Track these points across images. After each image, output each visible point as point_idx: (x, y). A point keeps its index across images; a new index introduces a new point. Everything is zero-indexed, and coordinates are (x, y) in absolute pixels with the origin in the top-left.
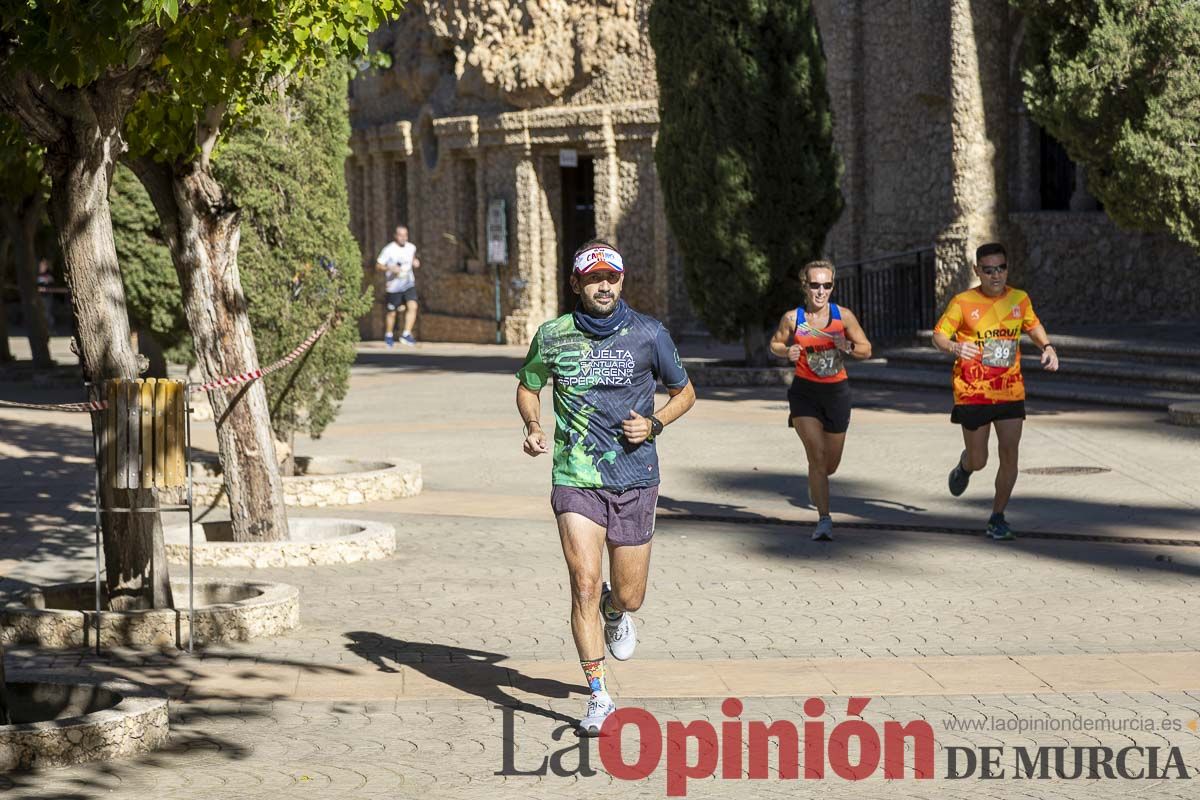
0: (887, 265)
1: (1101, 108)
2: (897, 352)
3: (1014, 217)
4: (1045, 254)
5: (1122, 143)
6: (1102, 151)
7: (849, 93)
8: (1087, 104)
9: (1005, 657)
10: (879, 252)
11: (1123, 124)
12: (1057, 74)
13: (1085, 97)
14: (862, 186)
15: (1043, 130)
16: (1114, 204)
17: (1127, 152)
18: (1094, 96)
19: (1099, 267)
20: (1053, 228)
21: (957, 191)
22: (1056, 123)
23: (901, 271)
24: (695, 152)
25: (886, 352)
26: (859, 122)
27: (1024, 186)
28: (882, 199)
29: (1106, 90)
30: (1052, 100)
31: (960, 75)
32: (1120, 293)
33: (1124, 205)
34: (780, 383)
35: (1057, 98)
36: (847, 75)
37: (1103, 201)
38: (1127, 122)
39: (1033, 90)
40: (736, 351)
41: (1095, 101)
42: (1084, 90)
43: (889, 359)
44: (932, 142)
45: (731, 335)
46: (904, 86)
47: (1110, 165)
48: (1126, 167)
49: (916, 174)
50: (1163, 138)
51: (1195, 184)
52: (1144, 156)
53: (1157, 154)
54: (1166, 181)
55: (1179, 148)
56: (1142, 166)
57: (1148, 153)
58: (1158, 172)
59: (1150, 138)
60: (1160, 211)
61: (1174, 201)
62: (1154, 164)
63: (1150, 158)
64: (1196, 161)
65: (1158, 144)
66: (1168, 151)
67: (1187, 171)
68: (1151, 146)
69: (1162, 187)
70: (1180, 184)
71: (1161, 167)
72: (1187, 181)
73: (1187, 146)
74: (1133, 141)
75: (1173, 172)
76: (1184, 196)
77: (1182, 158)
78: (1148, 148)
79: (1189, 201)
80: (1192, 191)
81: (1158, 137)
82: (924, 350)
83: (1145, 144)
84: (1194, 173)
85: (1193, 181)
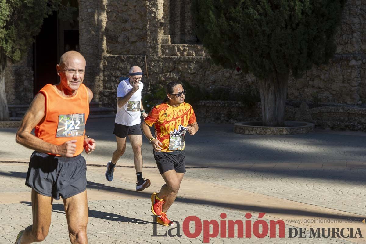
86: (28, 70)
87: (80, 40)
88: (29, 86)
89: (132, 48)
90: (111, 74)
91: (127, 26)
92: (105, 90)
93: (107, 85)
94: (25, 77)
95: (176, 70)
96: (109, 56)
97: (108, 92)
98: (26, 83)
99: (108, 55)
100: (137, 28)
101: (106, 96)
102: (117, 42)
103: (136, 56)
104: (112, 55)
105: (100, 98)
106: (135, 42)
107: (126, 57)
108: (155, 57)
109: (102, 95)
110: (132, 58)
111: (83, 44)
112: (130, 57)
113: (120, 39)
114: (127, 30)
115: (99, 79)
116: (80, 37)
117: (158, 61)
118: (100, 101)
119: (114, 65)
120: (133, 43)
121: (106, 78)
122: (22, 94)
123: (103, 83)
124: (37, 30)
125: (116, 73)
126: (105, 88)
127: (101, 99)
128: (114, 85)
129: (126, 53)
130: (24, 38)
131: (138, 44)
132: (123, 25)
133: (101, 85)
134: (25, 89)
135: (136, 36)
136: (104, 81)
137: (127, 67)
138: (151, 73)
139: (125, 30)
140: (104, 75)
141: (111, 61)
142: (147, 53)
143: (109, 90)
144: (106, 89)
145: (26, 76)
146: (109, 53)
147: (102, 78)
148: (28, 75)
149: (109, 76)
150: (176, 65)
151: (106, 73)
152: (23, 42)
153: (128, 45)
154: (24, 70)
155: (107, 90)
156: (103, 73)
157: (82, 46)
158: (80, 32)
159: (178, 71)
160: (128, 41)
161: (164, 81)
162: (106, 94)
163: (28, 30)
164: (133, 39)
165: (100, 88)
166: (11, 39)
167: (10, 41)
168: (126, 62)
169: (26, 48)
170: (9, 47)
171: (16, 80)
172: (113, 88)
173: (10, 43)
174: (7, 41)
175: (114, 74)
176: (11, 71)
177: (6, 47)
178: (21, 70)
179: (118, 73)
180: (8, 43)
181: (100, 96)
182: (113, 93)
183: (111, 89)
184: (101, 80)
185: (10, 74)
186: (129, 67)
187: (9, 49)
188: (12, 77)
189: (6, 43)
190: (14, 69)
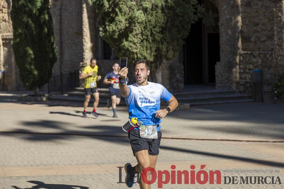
0: (68, 72)
1: (118, 36)
2: (70, 93)
4: (105, 70)
5: (123, 44)
6: (118, 46)
7: (58, 31)
8: (115, 35)
9: (97, 165)
10: (66, 69)
11: (123, 39)
12: (107, 28)
13: (114, 33)
14: (62, 54)
15: (104, 41)
17: (124, 46)
18: (116, 33)
20: (107, 64)
21: (84, 55)
22: (107, 39)
23: (71, 74)
24: (22, 45)
25: (68, 93)
26: (61, 38)
27: (100, 54)
28: (66, 57)
29: (119, 31)
30: (106, 34)
31: (85, 28)
34: (42, 100)
35: (108, 33)
36: (58, 27)
38: (124, 39)
39: (102, 31)
40: (32, 93)
41: (117, 34)
42: (114, 31)
44: (78, 43)
45: (31, 89)
46: (71, 30)
47: (120, 49)
48: (124, 50)
49: (75, 51)
50: (132, 43)
51: (140, 54)
52: (128, 47)
53: (131, 47)
54: (133, 53)
55: (136, 45)
56: (128, 49)
57: (129, 46)
58: (131, 51)
59: (129, 43)
60: (132, 60)
61: (135, 57)
62: (130, 49)
63: (130, 47)
64: (140, 48)
65: (131, 44)
66: (134, 46)
67: (138, 51)
68: (130, 45)
69: (132, 54)
70: (136, 54)
71: (132, 50)
72: (138, 53)
73: (138, 45)
74: (126, 44)
75: (135, 51)
76: (137, 56)
77: (137, 48)
78: (129, 45)
79: (139, 57)
80: (139, 55)
81: (131, 43)
82: (77, 92)
83: (128, 44)
84: (139, 51)
85: (139, 53)
86: (179, 65)
87: (220, 41)
88: (181, 78)
89: (262, 46)
90: (246, 67)
91: (258, 28)
92: (241, 80)
93: (242, 76)
94: (177, 71)
96: (244, 53)
97: (243, 81)
98: (178, 76)
99: (243, 52)
100: (266, 30)
101: (242, 85)
102: (250, 41)
103: (266, 52)
104: (246, 52)
105: (236, 87)
106: (265, 41)
107: (257, 53)
108: (281, 53)
109: (239, 84)
110: (262, 54)
111: (223, 44)
113: (253, 39)
114: (258, 31)
115: (236, 71)
116: (220, 38)
118: (237, 89)
119: (247, 60)
120: (263, 42)
121: (242, 71)
122: (175, 84)
123: (239, 74)
124: (186, 34)
125: (249, 66)
126: (241, 78)
127: (238, 87)
128: (248, 76)
129: (257, 50)
130: (176, 40)
131: (267, 42)
132: (255, 28)
133: (238, 76)
134: (178, 81)
135: (266, 36)
137: (258, 61)
138: (278, 66)
139: (256, 31)
140: (240, 68)
141: (245, 56)
142: (275, 50)
143: (244, 80)
145: (178, 70)
147: (238, 71)
148: (179, 69)
149: (244, 69)
151: (241, 66)
152: (175, 43)
153: (259, 44)
154: (176, 65)
155: (243, 80)
156: (240, 67)
157: (222, 46)
158: (220, 35)
160: (259, 40)
162: (242, 83)
163: (179, 34)
164: (263, 39)
165: (237, 79)
166: (166, 42)
167: (165, 43)
168: (258, 58)
169: (177, 48)
170: (164, 47)
171: (170, 73)
172: (247, 78)
173: (165, 44)
174: (162, 43)
175: (248, 67)
176: (166, 67)
177: (162, 48)
178: (174, 65)
179: (251, 66)
180: (163, 45)
181: (237, 85)
182: (247, 83)
183: (245, 79)
184: (238, 72)
185: (166, 69)
186: (260, 61)
187: (164, 49)
188: (167, 72)
189: (162, 45)
190: (168, 65)
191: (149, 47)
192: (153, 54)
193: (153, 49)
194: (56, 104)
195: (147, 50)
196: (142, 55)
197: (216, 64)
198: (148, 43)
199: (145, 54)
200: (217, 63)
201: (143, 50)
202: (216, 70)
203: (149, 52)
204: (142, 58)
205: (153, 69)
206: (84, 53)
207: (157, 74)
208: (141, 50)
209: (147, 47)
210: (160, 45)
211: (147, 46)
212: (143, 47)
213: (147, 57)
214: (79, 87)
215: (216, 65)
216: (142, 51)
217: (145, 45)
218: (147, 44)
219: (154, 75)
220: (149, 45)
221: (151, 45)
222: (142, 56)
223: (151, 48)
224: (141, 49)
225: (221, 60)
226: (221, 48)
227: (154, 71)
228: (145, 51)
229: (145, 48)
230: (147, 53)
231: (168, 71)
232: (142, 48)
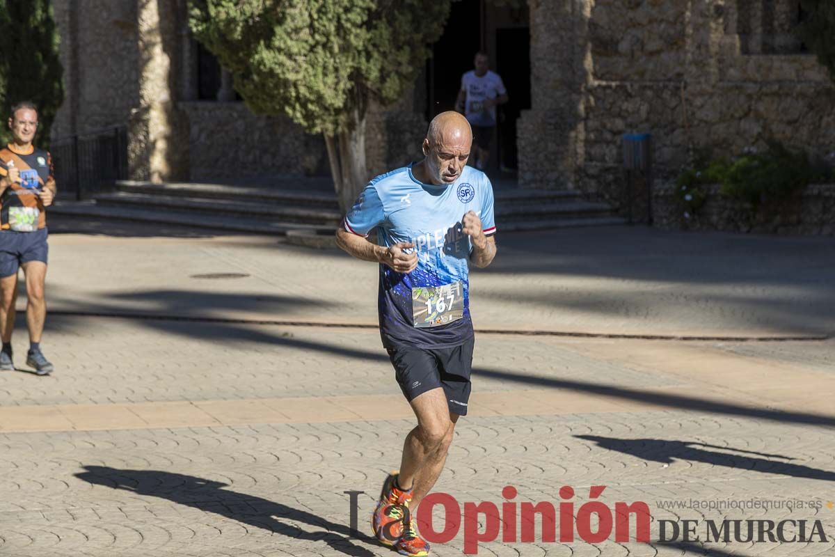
0: (94, 137)
1: (243, 33)
2: (104, 195)
3: (181, 105)
4: (201, 131)
5: (257, 57)
6: (242, 62)
7: (67, 19)
8: (233, 30)
9: (186, 402)
10: (88, 128)
11: (258, 43)
12: (212, 11)
13: (232, 26)
14: (76, 84)
15: (200, 46)
16: (251, 98)
17: (261, 62)
18: (238, 25)
19: (238, 139)
20: (206, 114)
21: (142, 87)
22: (211, 42)
23: (103, 140)
25: (97, 196)
27: (187, 84)
28: (90, 91)
29: (246, 21)
30: (209, 27)
32: (251, 157)
33: (258, 98)
35: (213, 26)
36: (66, 6)
37: (243, 96)
38: (262, 43)
39: (198, 19)
41: (239, 29)
42: (231, 21)
43: (98, 200)
44: (124, 53)
46: (105, 14)
47: (247, 70)
48: (259, 73)
49: (114, 76)
50: (285, 54)
51: (305, 85)
52: (273, 66)
53: (281, 65)
54: (286, 83)
55: (295, 61)
56: (271, 73)
57: (276, 64)
58: (281, 76)
59: (277, 53)
60: (282, 102)
61: (291, 96)
62: (278, 70)
63: (277, 67)
64: (306, 69)
65: (282, 58)
66: (289, 63)
67: (300, 76)
68: (278, 59)
69: (282, 86)
70: (295, 85)
71: (284, 73)
72: (299, 83)
73: (300, 59)
74: (265, 56)
75: (291, 76)
76: (297, 92)
77: (298, 68)
78: (276, 60)
79: (301, 96)
80: (303, 90)
81: (282, 53)
82: (122, 194)
83: (274, 58)
84: (304, 77)
85: (304, 83)
86: (415, 119)
87: (532, 50)
88: (419, 155)
89: (651, 66)
90: (604, 126)
91: (640, 15)
92: (589, 163)
93: (593, 152)
94: (408, 136)
95: (752, 115)
96: (599, 86)
97: (596, 166)
98: (412, 150)
99: (596, 83)
100: (662, 21)
101: (593, 177)
102: (617, 52)
103: (661, 85)
104: (604, 83)
105: (576, 182)
106: (658, 52)
107: (636, 86)
108: (704, 86)
109: (583, 175)
110: (651, 88)
111: (539, 59)
112: (644, 88)
113: (624, 46)
114: (639, 24)
115: (576, 137)
116: (533, 44)
117: (711, 95)
118: (579, 187)
119: (608, 106)
120: (652, 54)
121: (592, 136)
123: (585, 146)
124: (436, 30)
125: (613, 123)
126: (590, 157)
127: (580, 184)
128: (611, 151)
129: (636, 78)
130: (407, 48)
131: (664, 56)
132: (631, 14)
133: (581, 150)
135: (661, 37)
136: (587, 141)
137: (639, 109)
138: (696, 122)
139: (634, 24)
140: (586, 129)
141: (602, 95)
142: (685, 77)
143: (599, 164)
144: (591, 160)
145: (412, 133)
146: (600, 78)
147: (582, 136)
148: (416, 131)
149: (599, 131)
150: (753, 102)
151: (590, 123)
152: (404, 57)
153: (641, 61)
154: (407, 119)
155: (594, 163)
156: (586, 125)
157: (537, 64)
158: (532, 32)
159: (758, 117)
160: (642, 50)
161: (725, 140)
162: (592, 171)
163: (417, 30)
164: (653, 45)
165: (577, 159)
166: (379, 51)
167: (376, 55)
168: (638, 99)
169: (410, 69)
170: (373, 68)
171: (389, 142)
172: (607, 158)
173: (377, 60)
174: (369, 56)
175: (609, 125)
176: (377, 122)
177: (368, 70)
178: (400, 120)
179: (619, 124)
180: (372, 61)
181: (578, 178)
182: (607, 170)
183: (603, 160)
184: (581, 141)
185: (377, 130)
186: (644, 108)
187: (374, 74)
188: (379, 137)
189: (368, 61)
190: (384, 118)
191: (331, 68)
192: (342, 86)
193: (344, 73)
194: (63, 227)
195: (325, 75)
196: (310, 88)
197: (519, 116)
198: (328, 55)
199: (320, 87)
200: (524, 113)
201: (315, 75)
202: (519, 134)
203: (331, 79)
204: (312, 97)
205: (340, 129)
206: (141, 81)
207: (353, 143)
208: (310, 76)
209: (325, 68)
210: (363, 60)
211: (325, 62)
212: (315, 66)
213: (326, 96)
214: (127, 179)
215: (518, 121)
216: (312, 78)
217: (320, 60)
218: (326, 56)
219: (345, 148)
220: (332, 60)
221: (338, 61)
222: (310, 93)
223: (336, 70)
224: (308, 73)
225: (534, 105)
226: (534, 71)
227: (343, 133)
228: (321, 76)
229: (320, 70)
230: (325, 84)
231: (383, 135)
232: (310, 70)
